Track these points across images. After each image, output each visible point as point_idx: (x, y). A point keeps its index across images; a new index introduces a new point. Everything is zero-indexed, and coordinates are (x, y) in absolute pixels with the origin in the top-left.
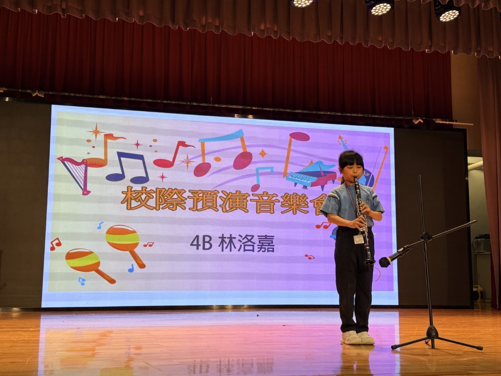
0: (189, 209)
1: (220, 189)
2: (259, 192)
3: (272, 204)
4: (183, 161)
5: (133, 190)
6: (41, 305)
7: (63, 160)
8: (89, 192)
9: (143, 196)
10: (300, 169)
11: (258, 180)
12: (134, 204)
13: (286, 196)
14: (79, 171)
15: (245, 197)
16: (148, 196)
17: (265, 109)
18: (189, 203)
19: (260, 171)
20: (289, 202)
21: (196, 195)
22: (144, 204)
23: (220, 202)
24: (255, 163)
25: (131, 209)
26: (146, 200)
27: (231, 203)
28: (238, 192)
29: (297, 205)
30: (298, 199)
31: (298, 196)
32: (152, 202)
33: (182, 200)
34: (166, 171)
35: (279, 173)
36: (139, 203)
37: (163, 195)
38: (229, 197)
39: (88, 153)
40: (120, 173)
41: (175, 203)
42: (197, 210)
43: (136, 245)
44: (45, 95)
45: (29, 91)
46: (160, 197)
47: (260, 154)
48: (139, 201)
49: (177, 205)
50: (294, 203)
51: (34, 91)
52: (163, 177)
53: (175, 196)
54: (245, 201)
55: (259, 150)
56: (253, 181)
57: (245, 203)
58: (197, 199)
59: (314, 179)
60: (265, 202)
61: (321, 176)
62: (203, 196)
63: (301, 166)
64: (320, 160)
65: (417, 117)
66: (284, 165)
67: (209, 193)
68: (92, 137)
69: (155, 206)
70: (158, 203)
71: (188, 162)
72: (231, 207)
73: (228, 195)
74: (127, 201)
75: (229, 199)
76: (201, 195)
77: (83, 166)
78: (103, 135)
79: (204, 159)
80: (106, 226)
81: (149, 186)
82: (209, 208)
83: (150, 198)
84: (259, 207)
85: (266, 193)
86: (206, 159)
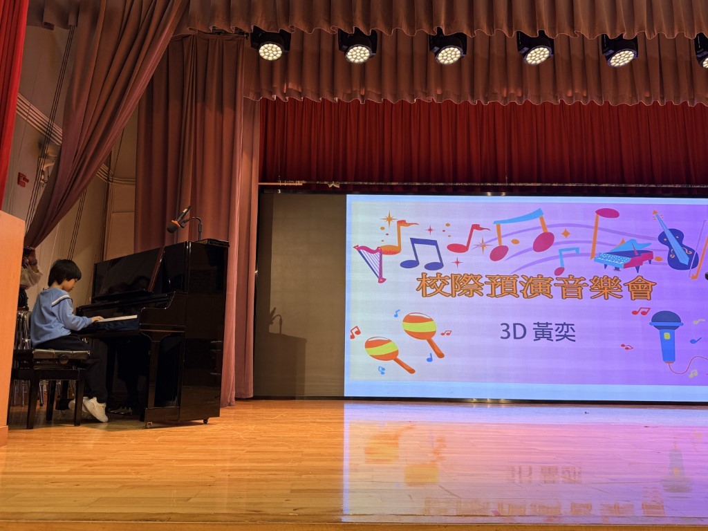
0: (487, 295)
1: (519, 273)
2: (563, 275)
3: (580, 289)
4: (478, 245)
5: (427, 276)
6: (343, 393)
7: (359, 249)
8: (384, 280)
9: (439, 283)
10: (610, 249)
11: (562, 262)
12: (429, 290)
13: (595, 280)
14: (373, 258)
15: (548, 282)
16: (443, 283)
17: (567, 185)
18: (487, 289)
19: (564, 253)
20: (599, 286)
21: (494, 280)
22: (439, 290)
23: (520, 287)
24: (558, 243)
25: (426, 296)
26: (442, 286)
27: (533, 288)
28: (540, 276)
29: (608, 289)
30: (609, 283)
31: (609, 279)
32: (447, 289)
33: (479, 286)
34: (460, 256)
35: (586, 255)
36: (435, 290)
37: (458, 282)
38: (530, 281)
39: (383, 241)
40: (415, 259)
41: (471, 290)
42: (495, 296)
43: (433, 333)
44: (340, 185)
45: (325, 183)
46: (455, 283)
47: (563, 234)
48: (434, 287)
49: (473, 291)
50: (604, 287)
51: (330, 182)
52: (457, 262)
53: (472, 282)
54: (548, 286)
55: (562, 229)
56: (557, 264)
57: (548, 288)
58: (495, 285)
59: (628, 260)
60: (571, 287)
61: (635, 256)
62: (501, 282)
63: (611, 245)
64: (632, 238)
66: (591, 245)
67: (508, 278)
68: (385, 223)
69: (450, 293)
70: (454, 290)
71: (483, 245)
72: (533, 292)
73: (529, 279)
74: (421, 288)
75: (530, 284)
76: (499, 280)
77: (378, 254)
78: (395, 222)
79: (500, 242)
80: (402, 316)
81: (444, 272)
82: (509, 294)
83: (446, 285)
84: (564, 292)
85: (571, 277)
86: (503, 242)
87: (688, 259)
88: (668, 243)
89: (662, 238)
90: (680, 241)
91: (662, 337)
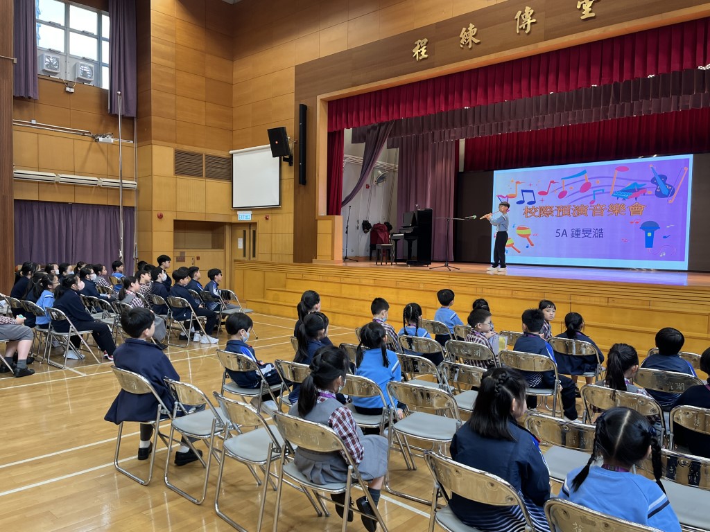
0: (556, 216)
1: (572, 204)
2: (595, 204)
3: (602, 211)
4: (553, 191)
5: (528, 208)
7: (498, 196)
9: (533, 211)
10: (621, 189)
11: (594, 197)
12: (529, 215)
13: (611, 206)
15: (586, 208)
18: (556, 213)
19: (595, 192)
20: (613, 209)
21: (559, 209)
22: (533, 214)
23: (572, 211)
24: (592, 188)
25: (527, 217)
27: (578, 212)
28: (582, 205)
29: (618, 210)
30: (619, 207)
31: (619, 205)
32: (537, 214)
33: (552, 212)
34: (544, 197)
35: (608, 193)
39: (509, 192)
40: (523, 200)
41: (548, 213)
42: (559, 216)
43: (529, 235)
46: (541, 211)
48: (531, 213)
50: (616, 209)
52: (542, 200)
53: (549, 210)
54: (586, 210)
55: (595, 180)
56: (591, 198)
58: (560, 211)
59: (631, 194)
60: (598, 210)
61: (636, 192)
62: (563, 209)
63: (622, 186)
64: (635, 182)
67: (566, 207)
68: (510, 183)
70: (540, 214)
71: (555, 191)
72: (578, 214)
73: (577, 207)
74: (526, 213)
75: (577, 209)
78: (515, 182)
79: (563, 189)
80: (516, 228)
81: (535, 205)
82: (566, 215)
83: (536, 211)
84: (594, 213)
85: (598, 205)
86: (565, 189)
87: (668, 191)
88: (657, 184)
89: (653, 181)
90: (664, 182)
91: (646, 234)
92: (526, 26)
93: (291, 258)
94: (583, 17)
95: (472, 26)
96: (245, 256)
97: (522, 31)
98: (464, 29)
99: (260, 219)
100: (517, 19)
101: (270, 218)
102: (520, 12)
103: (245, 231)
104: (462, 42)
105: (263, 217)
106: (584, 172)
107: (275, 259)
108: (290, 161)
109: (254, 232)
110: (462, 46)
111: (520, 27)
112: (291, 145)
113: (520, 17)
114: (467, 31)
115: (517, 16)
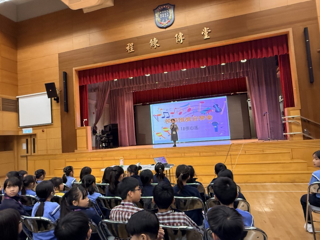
0: (179, 122)
1: (185, 117)
3: (197, 119)
5: (167, 119)
6: (153, 143)
7: (153, 115)
8: (159, 121)
19: (194, 112)
20: (201, 118)
23: (185, 120)
27: (188, 120)
28: (189, 117)
31: (203, 116)
33: (177, 120)
34: (173, 115)
35: (198, 112)
39: (158, 113)
40: (164, 116)
45: (146, 103)
47: (193, 108)
48: (168, 122)
56: (192, 114)
59: (207, 112)
63: (203, 109)
64: (208, 107)
65: (231, 93)
71: (177, 112)
76: (181, 119)
77: (157, 116)
78: (160, 109)
80: (163, 128)
81: (170, 118)
84: (194, 120)
85: (195, 117)
86: (181, 111)
87: (219, 110)
88: (215, 107)
89: (214, 106)
90: (218, 107)
91: (214, 127)
92: (180, 40)
93: (61, 151)
94: (205, 38)
95: (155, 39)
96: (27, 152)
97: (179, 42)
98: (151, 40)
99: (38, 132)
100: (176, 37)
101: (45, 130)
102: (177, 35)
103: (27, 140)
104: (151, 45)
105: (41, 130)
106: (189, 104)
107: (50, 152)
108: (57, 100)
109: (34, 139)
110: (151, 47)
111: (178, 40)
112: (58, 92)
113: (177, 36)
114: (153, 41)
115: (176, 36)
